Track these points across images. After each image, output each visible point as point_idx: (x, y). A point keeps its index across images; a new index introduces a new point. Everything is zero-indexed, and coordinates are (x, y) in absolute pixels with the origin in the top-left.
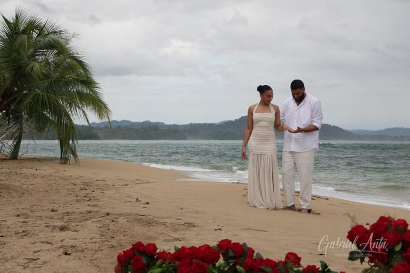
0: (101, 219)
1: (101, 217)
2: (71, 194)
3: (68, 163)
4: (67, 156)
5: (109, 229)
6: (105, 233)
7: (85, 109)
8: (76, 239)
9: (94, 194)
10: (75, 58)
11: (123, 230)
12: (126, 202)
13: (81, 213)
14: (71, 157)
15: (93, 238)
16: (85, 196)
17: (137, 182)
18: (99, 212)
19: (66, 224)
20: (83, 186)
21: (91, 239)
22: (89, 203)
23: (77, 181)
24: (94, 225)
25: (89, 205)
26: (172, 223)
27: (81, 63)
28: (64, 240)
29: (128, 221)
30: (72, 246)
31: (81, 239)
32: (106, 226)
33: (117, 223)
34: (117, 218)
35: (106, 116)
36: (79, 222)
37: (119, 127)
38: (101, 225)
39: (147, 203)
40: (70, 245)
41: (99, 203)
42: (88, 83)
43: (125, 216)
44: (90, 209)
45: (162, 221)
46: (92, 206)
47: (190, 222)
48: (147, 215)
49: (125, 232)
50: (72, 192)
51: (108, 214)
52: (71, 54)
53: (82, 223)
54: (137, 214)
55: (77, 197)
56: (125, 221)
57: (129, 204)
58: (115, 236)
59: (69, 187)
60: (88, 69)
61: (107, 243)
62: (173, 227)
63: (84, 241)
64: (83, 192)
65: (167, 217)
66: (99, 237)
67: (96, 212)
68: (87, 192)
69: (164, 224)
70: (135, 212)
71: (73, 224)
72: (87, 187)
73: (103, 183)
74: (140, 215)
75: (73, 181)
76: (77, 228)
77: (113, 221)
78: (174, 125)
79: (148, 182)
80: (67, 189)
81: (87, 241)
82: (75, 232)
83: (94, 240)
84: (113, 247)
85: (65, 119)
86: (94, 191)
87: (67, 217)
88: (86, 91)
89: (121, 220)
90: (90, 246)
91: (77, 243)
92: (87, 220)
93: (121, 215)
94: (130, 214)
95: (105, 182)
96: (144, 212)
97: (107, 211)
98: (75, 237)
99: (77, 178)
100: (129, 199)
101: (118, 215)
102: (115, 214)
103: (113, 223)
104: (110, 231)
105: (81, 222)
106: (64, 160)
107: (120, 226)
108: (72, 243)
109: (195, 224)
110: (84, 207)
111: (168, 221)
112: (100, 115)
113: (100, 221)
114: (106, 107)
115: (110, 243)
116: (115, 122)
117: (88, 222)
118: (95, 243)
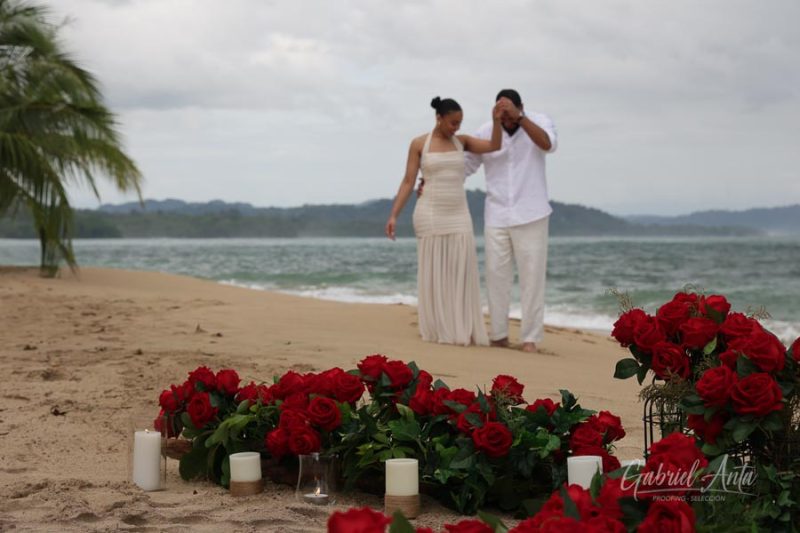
0: (126, 360)
1: (127, 357)
2: (63, 322)
3: (57, 275)
4: (55, 262)
5: (142, 376)
6: (134, 382)
7: (91, 168)
8: (76, 391)
9: (111, 322)
10: (69, 65)
11: (171, 377)
12: (176, 333)
13: (85, 351)
14: (63, 264)
15: (110, 391)
16: (93, 326)
17: (199, 303)
18: (122, 349)
19: (55, 369)
20: (88, 311)
21: (106, 392)
22: (101, 335)
23: (75, 303)
24: (113, 370)
25: (101, 339)
26: (268, 366)
27: (82, 75)
28: (51, 393)
29: (180, 363)
30: (69, 402)
31: (86, 393)
32: (137, 370)
33: (159, 365)
34: (158, 359)
35: (133, 185)
36: (81, 365)
37: (160, 213)
38: (126, 369)
39: (219, 335)
40: (63, 400)
41: (122, 337)
42: (96, 114)
43: (174, 355)
44: (103, 344)
45: (249, 362)
46: (108, 340)
47: (304, 363)
48: (217, 355)
49: (175, 379)
50: (67, 320)
51: (139, 353)
52: (60, 56)
53: (87, 368)
54: (199, 352)
55: (76, 325)
56: (174, 363)
57: (183, 336)
58: (155, 387)
59: (60, 311)
60: (96, 85)
61: (138, 397)
62: (271, 371)
63: (91, 396)
64: (89, 320)
65: (259, 357)
66: (122, 388)
67: (115, 349)
68: (97, 318)
69: (254, 366)
70: (194, 348)
71: (69, 369)
72: (94, 311)
73: (127, 305)
74: (204, 354)
75: (67, 303)
76: (79, 375)
77: (149, 363)
78: (272, 209)
79: (220, 303)
80: (57, 315)
81: (98, 395)
82: (73, 382)
83: (113, 394)
84: (151, 402)
85: (51, 186)
86: (110, 317)
87: (57, 359)
88: (92, 133)
89: (165, 362)
90: (103, 402)
91: (79, 398)
92: (98, 362)
93: (166, 354)
94: (184, 353)
95: (133, 305)
96: (211, 349)
97: (136, 347)
98: (73, 388)
99: (75, 298)
100: (182, 329)
101: (160, 354)
102: (155, 353)
103: (150, 366)
104: (145, 377)
105: (85, 365)
106: (48, 270)
107: (164, 370)
108: (68, 397)
109: (315, 367)
110: (91, 342)
111: (261, 363)
112: (122, 185)
113: (122, 364)
114: (133, 168)
115: (145, 398)
116: (151, 202)
117: (99, 366)
118: (115, 397)
